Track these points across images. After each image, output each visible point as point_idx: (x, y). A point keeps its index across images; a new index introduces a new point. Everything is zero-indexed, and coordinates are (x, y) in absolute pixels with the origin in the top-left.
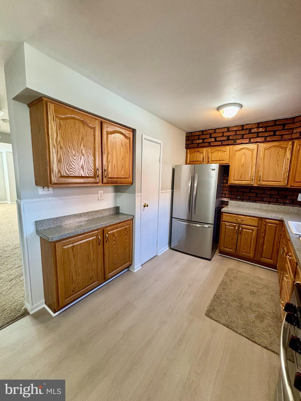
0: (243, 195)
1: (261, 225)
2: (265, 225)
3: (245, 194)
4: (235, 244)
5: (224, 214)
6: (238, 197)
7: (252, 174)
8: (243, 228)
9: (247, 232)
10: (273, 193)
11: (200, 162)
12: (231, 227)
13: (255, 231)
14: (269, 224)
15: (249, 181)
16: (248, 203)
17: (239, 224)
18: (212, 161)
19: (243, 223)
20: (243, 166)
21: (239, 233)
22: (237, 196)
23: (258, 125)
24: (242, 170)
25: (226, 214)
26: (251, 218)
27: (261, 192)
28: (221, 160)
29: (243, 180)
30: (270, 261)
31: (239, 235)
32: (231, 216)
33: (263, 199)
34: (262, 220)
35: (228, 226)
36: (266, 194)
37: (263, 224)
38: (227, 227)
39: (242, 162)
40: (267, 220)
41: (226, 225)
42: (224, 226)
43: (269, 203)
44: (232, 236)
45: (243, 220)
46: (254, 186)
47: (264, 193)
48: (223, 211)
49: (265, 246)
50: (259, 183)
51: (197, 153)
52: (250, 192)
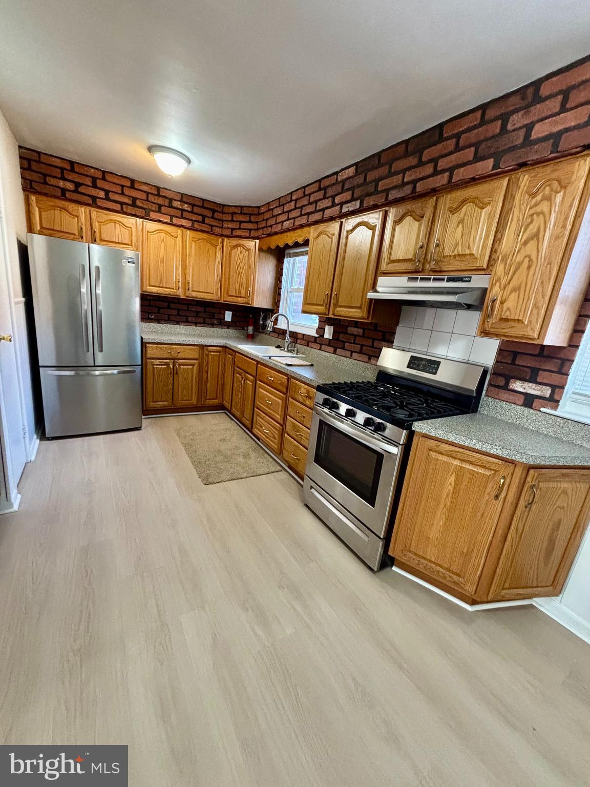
0: (159, 313)
1: (203, 356)
2: (207, 355)
3: (161, 311)
4: (171, 391)
5: (148, 345)
6: (151, 316)
7: (178, 278)
8: (180, 365)
9: (185, 370)
10: (200, 309)
11: (72, 236)
12: (162, 367)
13: (196, 366)
14: (212, 353)
15: (173, 289)
16: (169, 325)
17: (174, 359)
18: (102, 240)
19: (180, 356)
20: (162, 262)
21: (175, 372)
22: (149, 313)
23: (183, 198)
24: (161, 269)
25: (151, 345)
26: (189, 347)
27: (184, 309)
28: (122, 244)
29: (165, 286)
30: (215, 402)
31: (175, 376)
32: (161, 348)
33: (187, 318)
34: (203, 349)
35: (157, 365)
36: (191, 311)
37: (205, 355)
38: (155, 366)
39: (161, 256)
40: (210, 348)
41: (153, 365)
42: (151, 367)
43: (196, 324)
44: (164, 381)
45: (179, 353)
46: (182, 297)
47: (188, 310)
48: (146, 341)
49: (208, 384)
50: (188, 293)
51: (63, 213)
52: (169, 307)
